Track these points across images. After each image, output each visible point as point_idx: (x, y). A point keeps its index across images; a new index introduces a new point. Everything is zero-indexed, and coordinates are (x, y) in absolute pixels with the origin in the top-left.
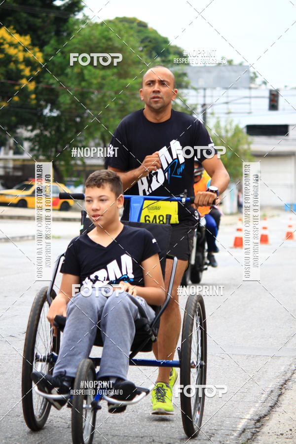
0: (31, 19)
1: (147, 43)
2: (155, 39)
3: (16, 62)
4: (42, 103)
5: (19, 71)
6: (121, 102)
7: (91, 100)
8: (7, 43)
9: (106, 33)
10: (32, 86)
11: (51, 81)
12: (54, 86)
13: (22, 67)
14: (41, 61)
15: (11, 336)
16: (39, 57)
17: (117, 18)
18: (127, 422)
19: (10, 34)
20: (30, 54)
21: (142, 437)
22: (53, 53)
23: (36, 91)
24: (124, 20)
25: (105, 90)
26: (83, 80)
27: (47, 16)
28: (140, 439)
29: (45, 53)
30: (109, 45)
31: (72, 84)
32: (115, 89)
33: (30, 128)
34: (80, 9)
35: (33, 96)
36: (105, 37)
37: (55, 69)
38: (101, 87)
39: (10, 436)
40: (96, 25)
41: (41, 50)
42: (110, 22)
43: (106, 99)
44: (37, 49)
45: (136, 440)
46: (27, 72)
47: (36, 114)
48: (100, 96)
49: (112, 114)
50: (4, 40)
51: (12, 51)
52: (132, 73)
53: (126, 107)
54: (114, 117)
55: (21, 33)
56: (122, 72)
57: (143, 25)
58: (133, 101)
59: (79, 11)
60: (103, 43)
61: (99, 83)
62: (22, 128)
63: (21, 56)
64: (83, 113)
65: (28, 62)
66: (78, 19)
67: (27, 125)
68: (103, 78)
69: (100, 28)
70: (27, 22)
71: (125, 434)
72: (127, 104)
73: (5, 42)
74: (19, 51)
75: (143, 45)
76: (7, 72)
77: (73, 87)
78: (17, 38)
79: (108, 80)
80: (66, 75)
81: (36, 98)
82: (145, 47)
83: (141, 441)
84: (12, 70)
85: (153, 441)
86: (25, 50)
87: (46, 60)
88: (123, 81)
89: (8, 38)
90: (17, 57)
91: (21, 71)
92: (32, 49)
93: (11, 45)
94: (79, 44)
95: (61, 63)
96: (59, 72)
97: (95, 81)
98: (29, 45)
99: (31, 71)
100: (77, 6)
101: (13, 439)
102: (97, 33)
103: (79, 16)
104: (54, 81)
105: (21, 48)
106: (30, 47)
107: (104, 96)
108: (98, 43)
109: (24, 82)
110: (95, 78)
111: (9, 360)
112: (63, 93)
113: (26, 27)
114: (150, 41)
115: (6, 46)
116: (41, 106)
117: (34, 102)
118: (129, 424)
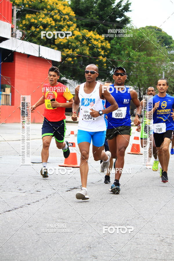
0: (105, 27)
1: (161, 39)
2: (165, 37)
3: (97, 48)
4: (109, 68)
5: (99, 52)
6: (148, 67)
7: (133, 67)
8: (93, 39)
9: (141, 34)
10: (104, 60)
11: (114, 57)
12: (115, 60)
13: (100, 50)
14: (109, 47)
15: (92, 183)
16: (108, 46)
17: (147, 26)
18: (147, 227)
19: (95, 34)
20: (104, 44)
21: (154, 234)
22: (115, 44)
23: (107, 62)
24: (150, 27)
25: (140, 62)
26: (130, 57)
27: (113, 26)
28: (153, 235)
29: (112, 44)
30: (142, 40)
31: (124, 59)
32: (145, 62)
33: (103, 80)
34: (129, 22)
35: (105, 65)
36: (140, 36)
37: (116, 52)
38: (138, 60)
39: (91, 232)
40: (137, 30)
41: (109, 42)
42: (143, 28)
43: (140, 66)
44: (107, 42)
45: (151, 235)
46: (102, 53)
47: (106, 73)
48: (137, 65)
49: (143, 74)
50: (92, 37)
51: (95, 43)
52: (153, 53)
53: (150, 70)
54: (144, 75)
55: (100, 34)
56: (149, 53)
57: (160, 30)
58: (154, 67)
59: (128, 23)
60: (140, 39)
61: (137, 58)
62: (99, 80)
63: (100, 45)
64: (129, 73)
65: (103, 48)
66: (128, 27)
67: (102, 79)
68: (139, 56)
69: (138, 31)
70: (103, 29)
71: (146, 233)
72: (151, 69)
73: (92, 38)
74: (99, 43)
75: (159, 40)
76: (93, 52)
77: (125, 60)
78: (98, 36)
79: (142, 57)
80: (122, 54)
81: (107, 66)
82: (160, 41)
83: (153, 236)
84: (95, 51)
85: (159, 236)
86: (102, 42)
87: (112, 47)
88: (148, 57)
89: (94, 36)
90: (98, 46)
91: (100, 52)
92: (105, 42)
93: (95, 39)
94: (128, 40)
95: (119, 49)
96: (118, 53)
97: (135, 58)
98: (104, 40)
99: (104, 52)
100: (128, 21)
101: (92, 233)
102: (136, 34)
103: (128, 25)
104: (115, 57)
105: (100, 41)
106: (104, 41)
107: (140, 64)
108: (137, 39)
109: (101, 57)
110: (135, 56)
111: (91, 195)
112: (120, 63)
113: (102, 31)
114: (162, 38)
115: (93, 40)
116: (109, 69)
117: (105, 67)
118: (148, 228)
